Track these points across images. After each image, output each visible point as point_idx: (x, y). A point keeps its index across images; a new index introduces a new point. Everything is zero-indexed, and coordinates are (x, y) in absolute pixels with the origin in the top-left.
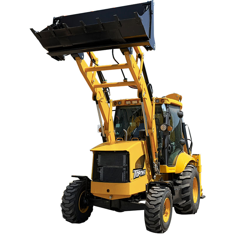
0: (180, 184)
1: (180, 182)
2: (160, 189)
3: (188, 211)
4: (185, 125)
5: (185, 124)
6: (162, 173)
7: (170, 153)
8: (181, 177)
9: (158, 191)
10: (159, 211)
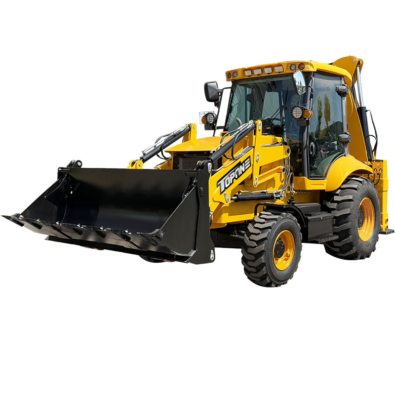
0: (334, 209)
1: (334, 205)
2: (271, 215)
3: (348, 254)
4: (367, 111)
5: (367, 109)
6: (301, 189)
7: (315, 157)
8: (336, 198)
9: (266, 219)
10: (263, 251)
